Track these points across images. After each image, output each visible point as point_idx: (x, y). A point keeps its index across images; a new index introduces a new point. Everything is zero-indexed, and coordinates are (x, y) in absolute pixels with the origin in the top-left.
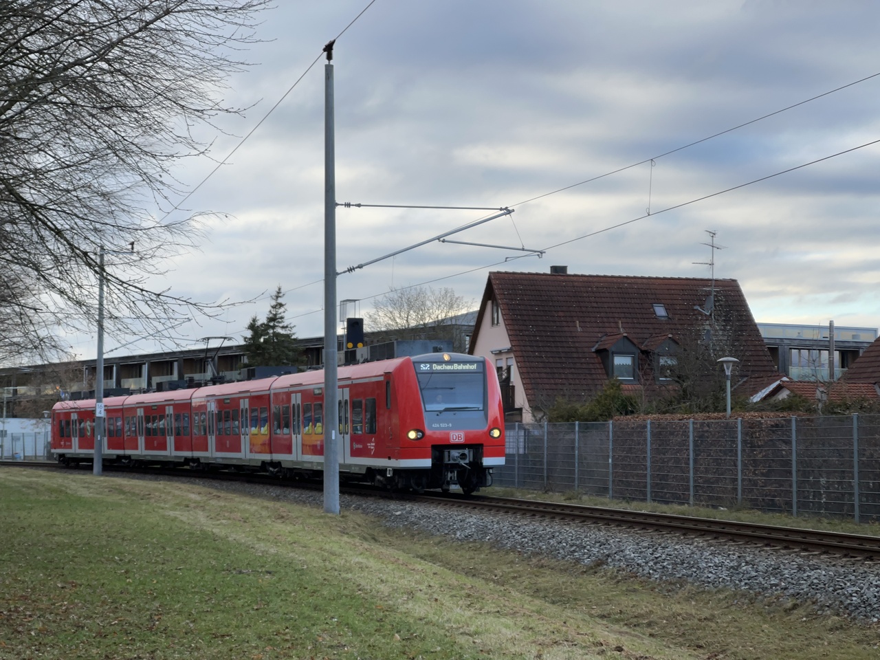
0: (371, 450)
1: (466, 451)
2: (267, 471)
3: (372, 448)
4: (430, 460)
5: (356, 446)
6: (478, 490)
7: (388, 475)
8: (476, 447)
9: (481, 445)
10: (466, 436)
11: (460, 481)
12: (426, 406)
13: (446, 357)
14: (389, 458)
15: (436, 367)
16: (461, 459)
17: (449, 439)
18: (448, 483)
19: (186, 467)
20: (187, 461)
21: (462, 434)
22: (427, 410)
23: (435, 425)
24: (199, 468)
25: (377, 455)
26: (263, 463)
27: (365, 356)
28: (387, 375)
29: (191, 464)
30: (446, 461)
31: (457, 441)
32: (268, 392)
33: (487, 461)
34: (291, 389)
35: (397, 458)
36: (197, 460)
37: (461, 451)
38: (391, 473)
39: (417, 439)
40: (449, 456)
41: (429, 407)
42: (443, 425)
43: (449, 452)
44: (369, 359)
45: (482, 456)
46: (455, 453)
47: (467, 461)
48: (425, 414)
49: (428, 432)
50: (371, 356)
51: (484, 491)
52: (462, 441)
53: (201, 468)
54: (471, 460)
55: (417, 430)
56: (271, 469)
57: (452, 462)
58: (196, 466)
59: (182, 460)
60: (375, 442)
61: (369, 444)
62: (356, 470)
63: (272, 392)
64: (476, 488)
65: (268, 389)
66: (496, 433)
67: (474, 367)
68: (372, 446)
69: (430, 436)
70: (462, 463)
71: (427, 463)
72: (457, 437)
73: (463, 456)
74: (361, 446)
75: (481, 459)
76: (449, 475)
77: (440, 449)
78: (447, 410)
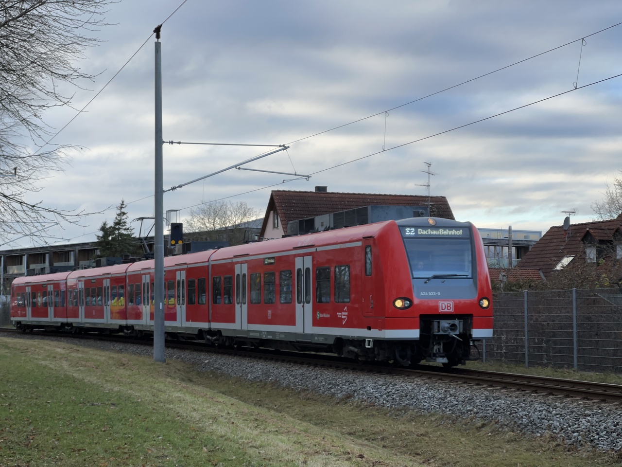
0: (342, 319)
1: (456, 322)
2: (203, 339)
3: (343, 317)
5: (319, 315)
6: (464, 364)
7: (367, 347)
9: (471, 316)
10: (456, 306)
12: (414, 273)
16: (452, 330)
17: (437, 308)
19: (121, 334)
20: (122, 328)
21: (452, 304)
22: (415, 276)
23: (424, 294)
24: (131, 335)
26: (201, 331)
27: (327, 224)
29: (125, 331)
30: (436, 332)
32: (207, 264)
33: (477, 333)
34: (235, 260)
35: (380, 328)
36: (131, 328)
37: (451, 322)
38: (371, 344)
40: (439, 327)
42: (432, 294)
43: (439, 322)
44: (332, 226)
46: (445, 324)
47: (457, 333)
48: (413, 282)
49: (416, 301)
50: (334, 223)
52: (451, 310)
53: (134, 335)
54: (461, 331)
56: (208, 337)
57: (441, 333)
58: (130, 333)
59: (117, 327)
61: (338, 314)
63: (212, 263)
64: (460, 361)
65: (207, 260)
67: (460, 233)
68: (343, 315)
69: (417, 305)
70: (453, 334)
71: (414, 334)
72: (446, 306)
73: (453, 327)
75: (470, 331)
78: (436, 277)
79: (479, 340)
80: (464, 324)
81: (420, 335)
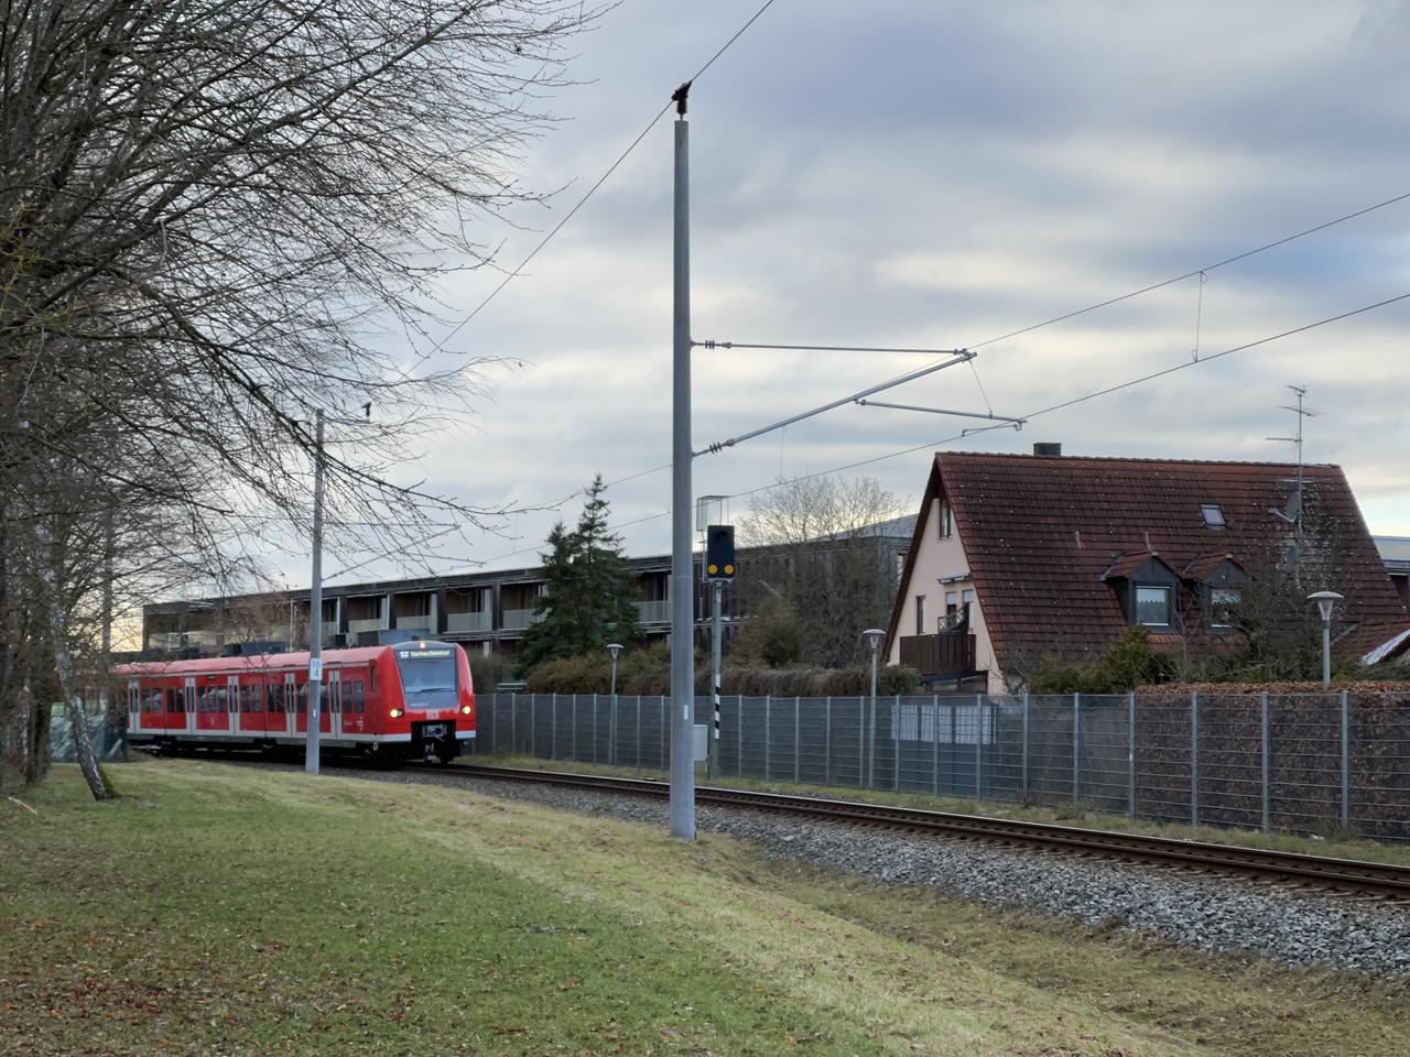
1: (441, 727)
4: (409, 735)
8: (450, 723)
10: (440, 714)
11: (436, 753)
13: (423, 645)
14: (375, 734)
15: (414, 654)
17: (424, 714)
18: (427, 754)
23: (414, 705)
25: (366, 731)
28: (373, 663)
31: (433, 718)
33: (459, 735)
37: (436, 727)
39: (398, 717)
41: (408, 689)
45: (455, 730)
46: (431, 728)
47: (442, 735)
49: (407, 711)
51: (457, 760)
52: (437, 717)
55: (400, 710)
60: (364, 720)
62: (345, 745)
66: (467, 710)
67: (447, 653)
70: (438, 736)
71: (407, 737)
72: (433, 713)
73: (438, 731)
74: (350, 724)
76: (427, 747)
77: (418, 725)
78: (423, 691)
79: (462, 741)
80: (448, 730)
81: (413, 738)
